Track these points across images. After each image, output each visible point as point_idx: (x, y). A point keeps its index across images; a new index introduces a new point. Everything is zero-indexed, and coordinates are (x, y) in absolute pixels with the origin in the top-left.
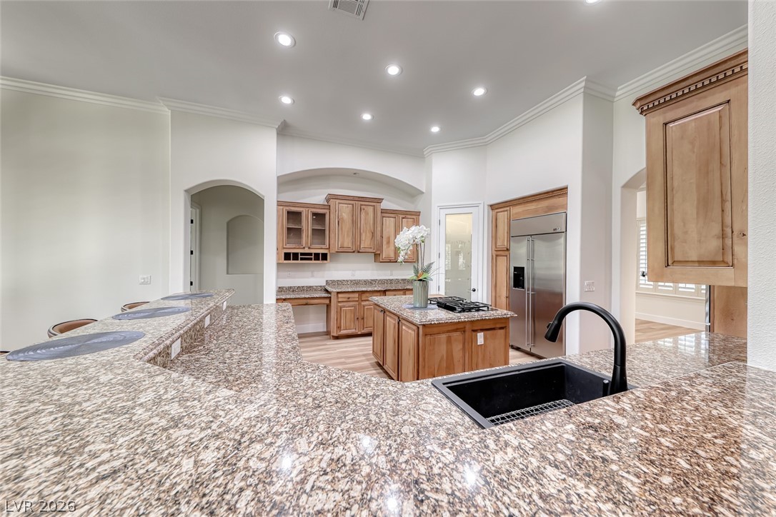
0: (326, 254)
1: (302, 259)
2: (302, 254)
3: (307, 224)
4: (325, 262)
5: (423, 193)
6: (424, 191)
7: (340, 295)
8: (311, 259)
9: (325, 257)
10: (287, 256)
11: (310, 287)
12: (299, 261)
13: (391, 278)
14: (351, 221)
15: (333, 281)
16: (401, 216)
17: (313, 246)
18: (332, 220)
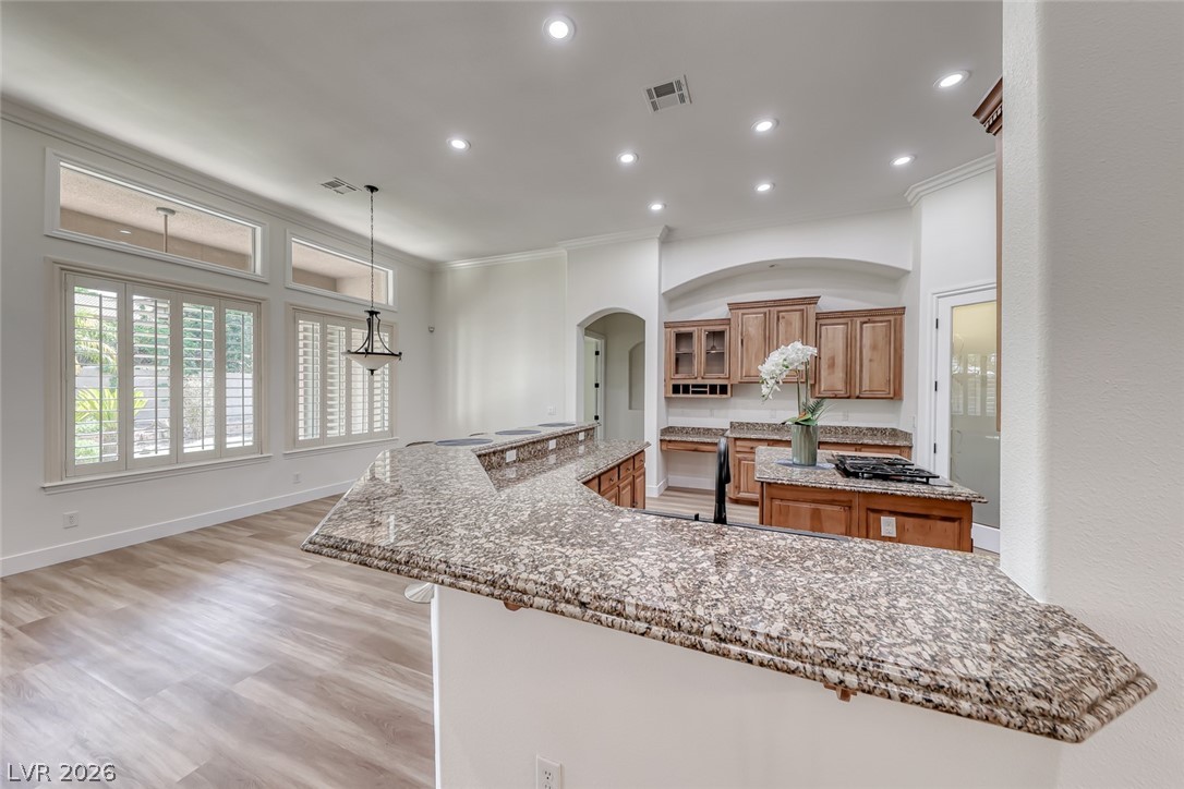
0: (726, 386)
1: (694, 392)
2: (694, 386)
3: (700, 346)
4: (724, 396)
5: (909, 272)
6: (910, 268)
7: (738, 443)
8: (705, 392)
9: (724, 389)
10: (676, 389)
11: (709, 429)
12: (691, 395)
13: (845, 424)
14: (761, 338)
15: (741, 424)
16: (858, 321)
17: (708, 375)
18: (733, 337)
